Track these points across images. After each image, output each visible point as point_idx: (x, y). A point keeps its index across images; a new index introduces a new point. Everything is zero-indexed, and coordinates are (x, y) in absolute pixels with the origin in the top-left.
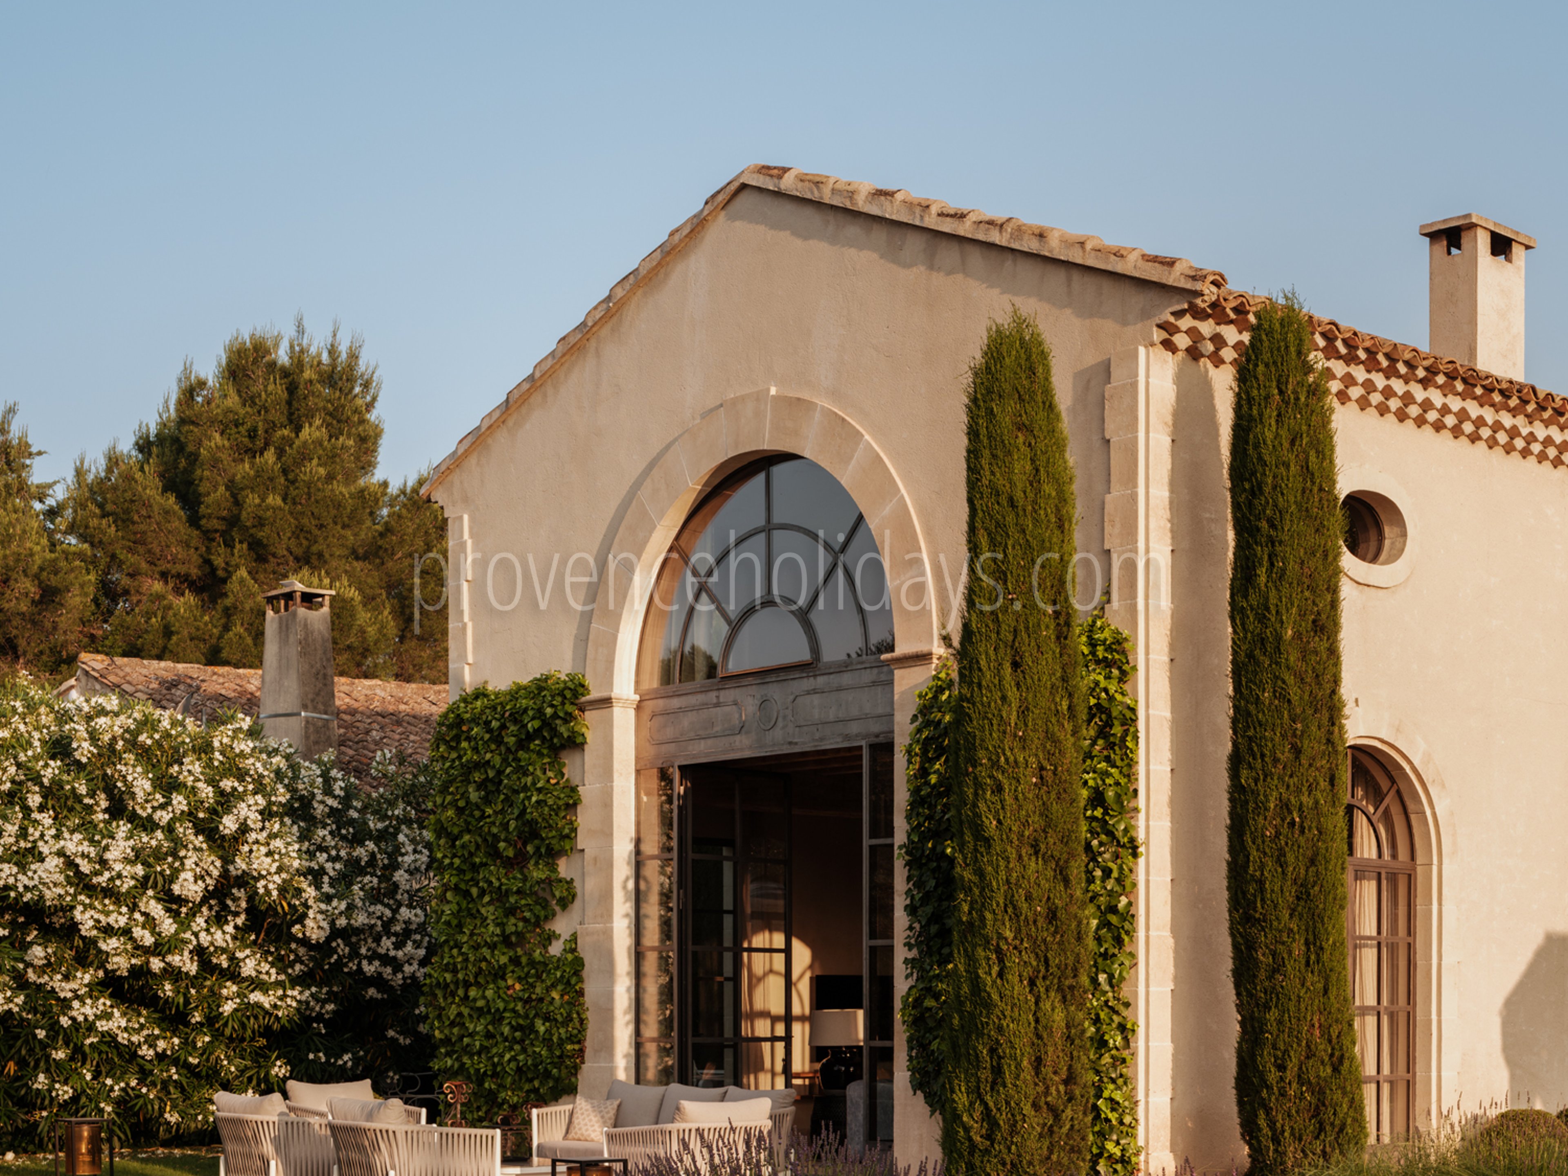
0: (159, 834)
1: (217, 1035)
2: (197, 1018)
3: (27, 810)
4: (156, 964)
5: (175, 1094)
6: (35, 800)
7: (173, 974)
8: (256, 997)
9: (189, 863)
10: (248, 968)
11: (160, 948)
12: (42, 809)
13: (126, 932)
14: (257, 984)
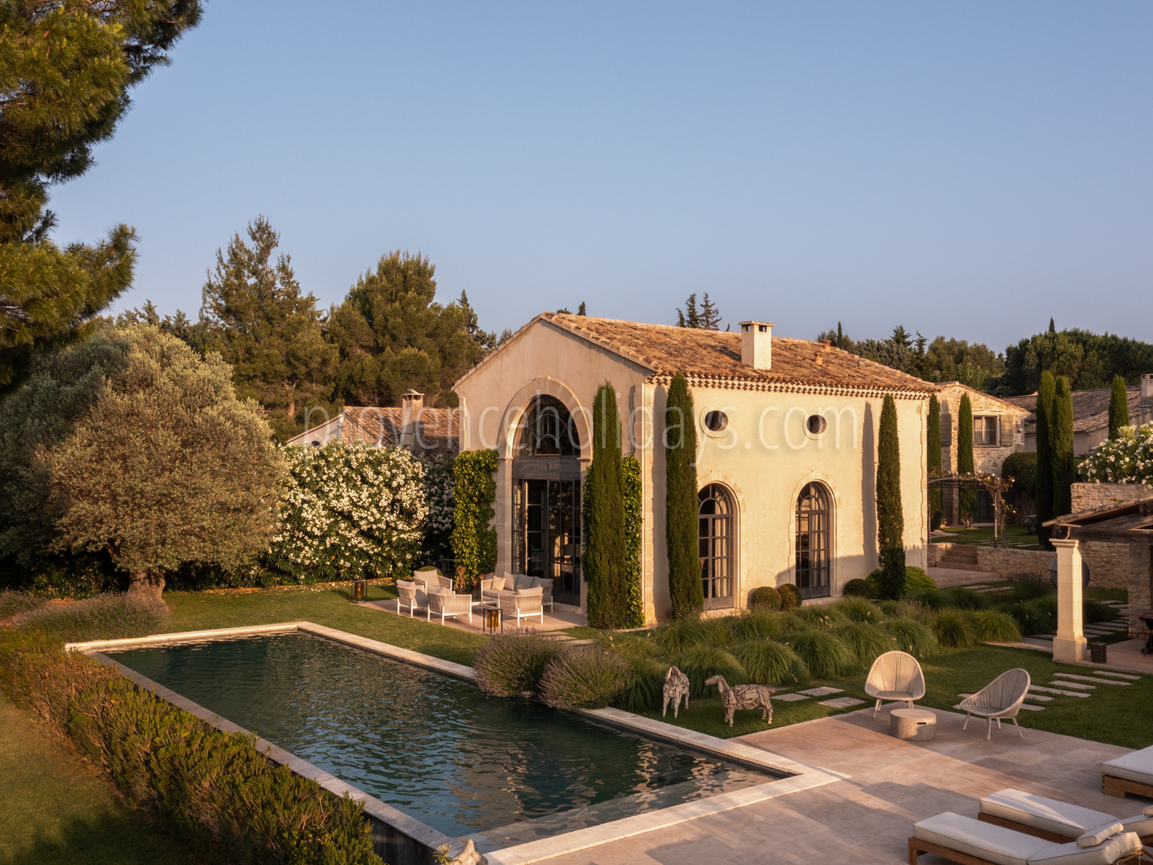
0: (375, 488)
1: (391, 546)
2: (385, 542)
3: (339, 482)
4: (374, 527)
5: (379, 565)
6: (341, 480)
7: (379, 529)
8: (402, 536)
9: (384, 497)
10: (400, 527)
11: (377, 522)
12: (343, 482)
13: (366, 518)
14: (403, 532)
